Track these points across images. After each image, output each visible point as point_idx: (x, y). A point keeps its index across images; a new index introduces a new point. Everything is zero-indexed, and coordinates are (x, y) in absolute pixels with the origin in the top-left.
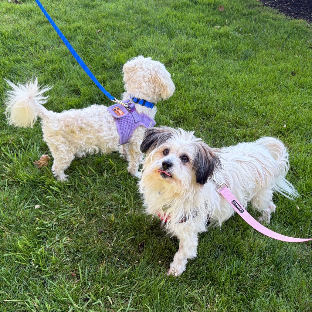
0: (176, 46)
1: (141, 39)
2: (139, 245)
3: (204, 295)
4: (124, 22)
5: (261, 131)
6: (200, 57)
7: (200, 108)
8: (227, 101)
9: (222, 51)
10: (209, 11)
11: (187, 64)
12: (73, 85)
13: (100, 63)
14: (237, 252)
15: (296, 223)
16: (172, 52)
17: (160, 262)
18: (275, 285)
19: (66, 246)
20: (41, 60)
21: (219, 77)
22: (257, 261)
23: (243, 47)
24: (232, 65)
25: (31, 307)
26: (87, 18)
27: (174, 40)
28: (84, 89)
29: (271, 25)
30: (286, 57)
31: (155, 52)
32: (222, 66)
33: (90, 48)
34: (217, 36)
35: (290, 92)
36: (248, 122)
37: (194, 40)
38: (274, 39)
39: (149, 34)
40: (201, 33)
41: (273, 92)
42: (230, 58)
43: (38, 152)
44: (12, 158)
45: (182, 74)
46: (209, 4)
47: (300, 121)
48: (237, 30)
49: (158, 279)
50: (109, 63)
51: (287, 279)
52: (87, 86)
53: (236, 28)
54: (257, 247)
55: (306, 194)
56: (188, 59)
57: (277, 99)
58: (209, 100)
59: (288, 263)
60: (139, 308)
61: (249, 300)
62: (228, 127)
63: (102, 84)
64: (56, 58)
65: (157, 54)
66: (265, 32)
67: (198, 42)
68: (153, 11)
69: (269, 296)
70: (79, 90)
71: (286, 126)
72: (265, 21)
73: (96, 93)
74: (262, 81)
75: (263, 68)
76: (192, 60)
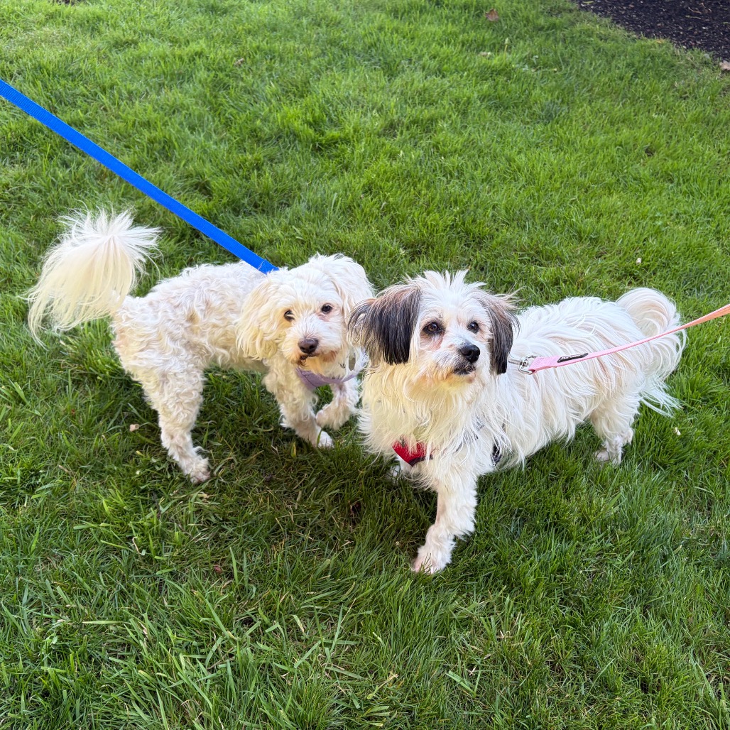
0: (402, 94)
1: (329, 79)
2: (351, 507)
3: (492, 614)
4: (292, 43)
5: (590, 271)
6: (454, 117)
7: (459, 223)
8: (515, 207)
9: (498, 104)
10: (466, 21)
11: (427, 130)
12: (194, 174)
13: (247, 128)
14: (555, 524)
15: (675, 464)
16: (395, 107)
17: (397, 543)
18: (638, 592)
19: (199, 510)
20: (125, 121)
21: (494, 158)
22: (599, 543)
23: (541, 97)
24: (521, 133)
25: (136, 637)
26: (215, 34)
27: (398, 81)
28: (217, 183)
29: (598, 51)
30: (632, 118)
31: (360, 105)
32: (501, 136)
33: (225, 97)
34: (488, 73)
35: (645, 191)
36: (562, 252)
37: (438, 80)
38: (604, 79)
39: (343, 67)
40: (453, 67)
41: (609, 189)
42: (515, 118)
45: (418, 151)
46: (466, 7)
47: (669, 251)
48: (527, 60)
49: (396, 579)
50: (266, 130)
51: (663, 580)
52: (224, 175)
53: (526, 57)
55: (693, 404)
56: (428, 120)
57: (619, 204)
58: (477, 207)
59: (662, 547)
60: (357, 640)
61: (586, 624)
62: (521, 262)
63: (255, 171)
64: (156, 118)
65: (364, 111)
66: (587, 66)
67: (448, 84)
68: (350, 20)
69: (626, 616)
70: (207, 183)
71: (642, 261)
72: (586, 42)
73: (244, 191)
74: (586, 167)
75: (586, 140)
76: (437, 122)
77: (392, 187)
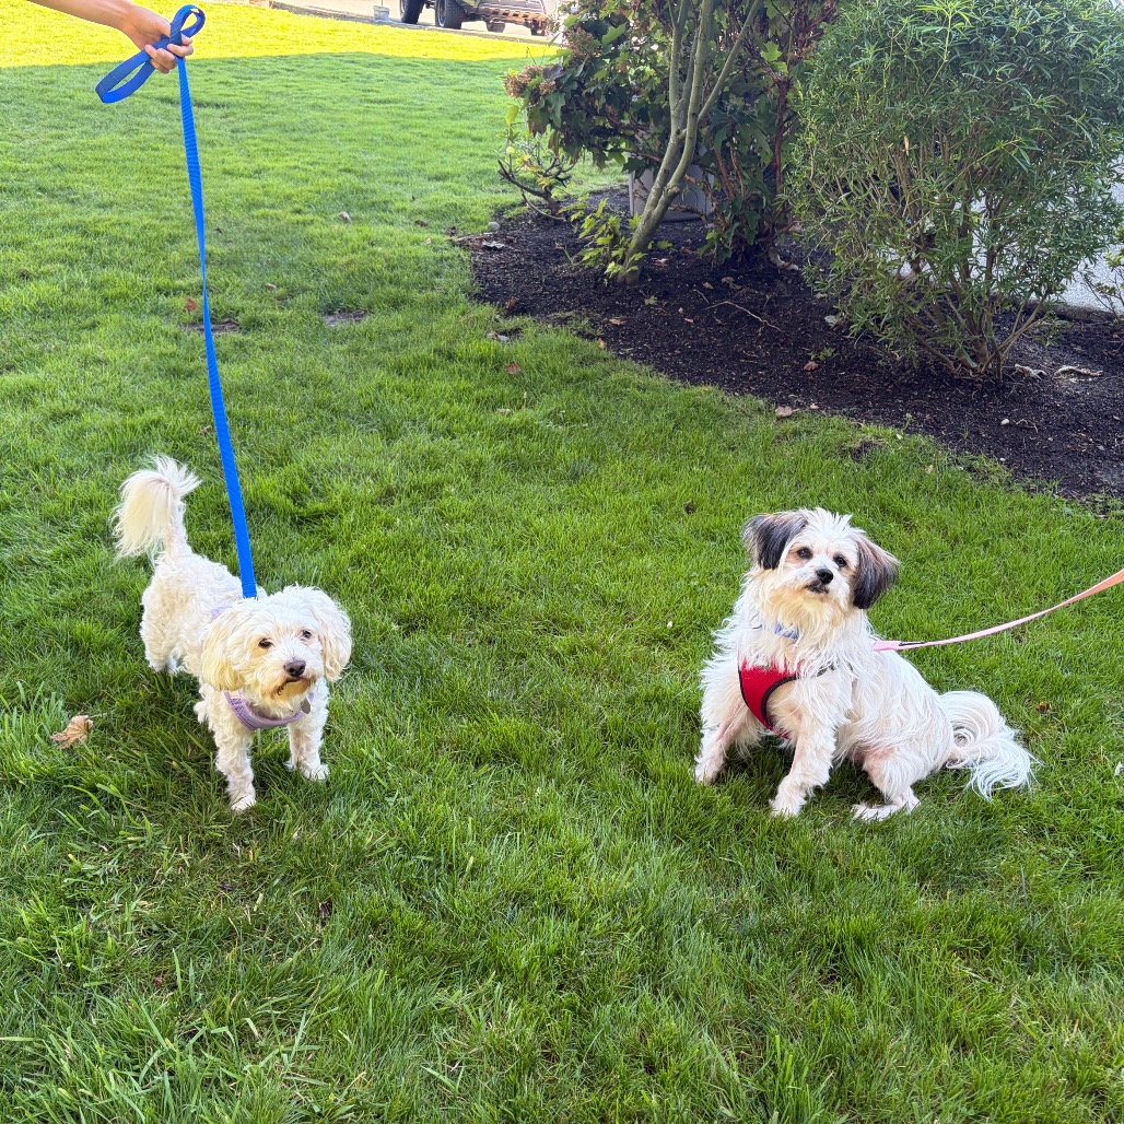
0: (402, 457)
1: (315, 445)
2: (320, 905)
4: (271, 407)
5: (613, 639)
6: (463, 481)
7: (464, 593)
8: (531, 574)
9: (518, 466)
10: (483, 375)
11: (431, 496)
16: (393, 472)
19: (139, 919)
21: (509, 523)
23: (566, 454)
24: (542, 495)
25: (57, 1056)
27: (398, 444)
29: (636, 401)
30: (672, 473)
31: (352, 471)
32: (519, 499)
34: (502, 432)
35: (682, 551)
36: (583, 619)
38: (641, 432)
39: (334, 431)
40: (463, 427)
41: (641, 550)
42: (537, 480)
43: (62, 713)
45: (419, 518)
46: (482, 360)
47: (704, 611)
48: (552, 416)
53: (551, 412)
56: (433, 485)
57: (650, 566)
60: (322, 1044)
65: (356, 477)
66: (621, 418)
67: (458, 446)
68: (344, 379)
72: (621, 392)
74: (615, 528)
75: (617, 500)
77: (385, 558)
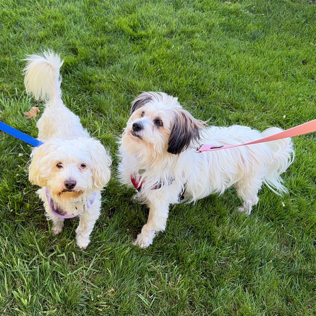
0: (180, 18)
1: (146, 7)
2: (110, 209)
3: (167, 272)
6: (204, 32)
7: (195, 84)
8: (225, 80)
9: (228, 29)
11: (189, 37)
12: (72, 44)
13: (101, 25)
14: (208, 237)
15: (278, 220)
16: (175, 24)
17: (128, 230)
18: (243, 278)
20: (45, 15)
21: (220, 55)
22: (228, 250)
23: (252, 27)
24: (237, 44)
25: (1, 246)
27: (180, 11)
28: (81, 49)
29: (289, 7)
30: (299, 43)
31: (158, 21)
32: (226, 44)
33: (93, 10)
34: (225, 13)
36: (245, 106)
37: (200, 13)
38: (289, 22)
40: (209, 8)
41: (277, 78)
42: (236, 37)
43: (30, 104)
44: (4, 105)
45: (182, 46)
47: (302, 114)
49: (123, 246)
50: (110, 27)
51: (257, 275)
52: (85, 46)
53: (249, 7)
54: (231, 236)
55: (296, 192)
56: (191, 32)
57: (281, 87)
58: (206, 78)
59: (261, 259)
60: (100, 270)
61: (212, 288)
62: (222, 107)
63: (100, 46)
64: (59, 16)
65: (159, 24)
66: (281, 14)
67: (205, 16)
69: (234, 288)
70: (77, 49)
71: (286, 117)
73: (93, 55)
74: (268, 66)
75: (271, 52)
76: (194, 33)
77: (165, 62)
